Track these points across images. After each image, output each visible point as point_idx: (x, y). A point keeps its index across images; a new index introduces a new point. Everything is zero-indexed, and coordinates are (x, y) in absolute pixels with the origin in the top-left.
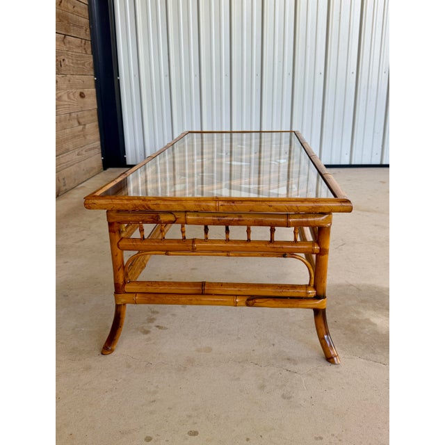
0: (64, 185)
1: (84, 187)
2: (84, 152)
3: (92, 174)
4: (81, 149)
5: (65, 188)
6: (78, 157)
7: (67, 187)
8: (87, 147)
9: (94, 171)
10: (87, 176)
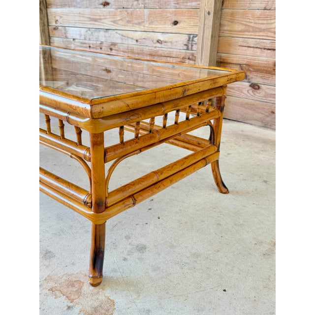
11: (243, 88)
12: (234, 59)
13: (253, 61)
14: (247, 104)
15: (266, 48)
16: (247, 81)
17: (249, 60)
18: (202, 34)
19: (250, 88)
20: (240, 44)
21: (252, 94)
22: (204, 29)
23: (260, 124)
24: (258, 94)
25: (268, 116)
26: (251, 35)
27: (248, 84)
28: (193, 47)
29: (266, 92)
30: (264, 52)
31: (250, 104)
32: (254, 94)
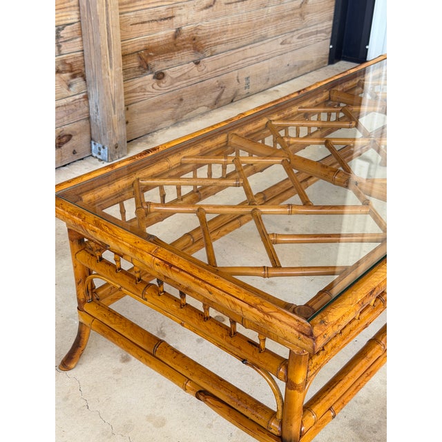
0: (246, 88)
1: (277, 91)
2: (295, 39)
3: (302, 70)
4: (292, 34)
5: (247, 91)
6: (280, 46)
7: (250, 90)
8: (303, 31)
9: (308, 66)
10: (294, 74)
11: (145, 85)
12: (129, 47)
13: (151, 42)
14: (154, 104)
15: (162, 18)
16: (149, 72)
17: (147, 42)
18: (105, 22)
19: (155, 80)
20: (132, 21)
21: (158, 87)
22: (107, 13)
23: (171, 122)
24: (164, 85)
25: (177, 108)
26: (144, 5)
27: (151, 76)
28: (62, 48)
29: (171, 78)
30: (161, 24)
31: (158, 102)
32: (160, 87)
